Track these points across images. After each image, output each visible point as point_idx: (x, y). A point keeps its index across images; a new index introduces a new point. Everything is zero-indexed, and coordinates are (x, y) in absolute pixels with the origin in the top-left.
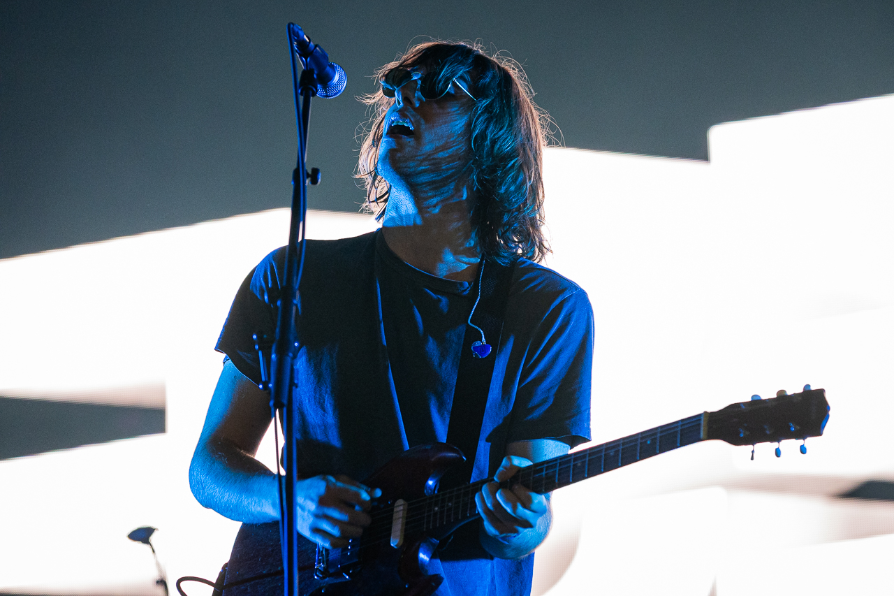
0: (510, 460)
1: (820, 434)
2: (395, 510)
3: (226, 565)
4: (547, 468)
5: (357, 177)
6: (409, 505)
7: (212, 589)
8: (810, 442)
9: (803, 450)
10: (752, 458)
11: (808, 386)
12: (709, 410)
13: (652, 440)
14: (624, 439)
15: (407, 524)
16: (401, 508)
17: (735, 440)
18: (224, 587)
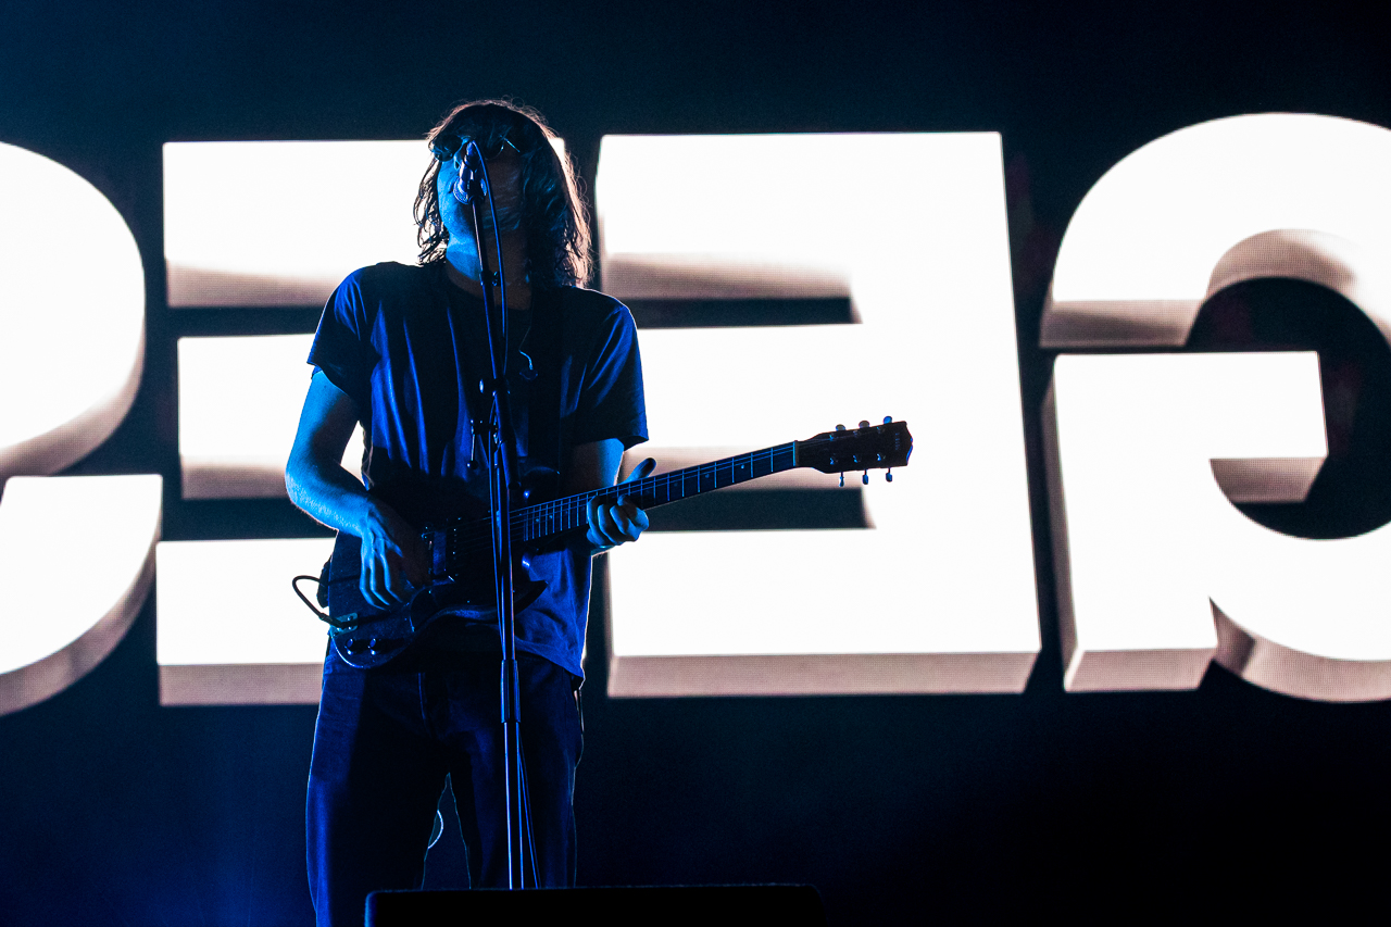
1: (905, 464)
7: (317, 583)
8: (894, 471)
9: (889, 478)
10: (842, 484)
11: (889, 417)
12: (799, 439)
13: (745, 465)
14: (718, 461)
17: (826, 468)
18: (330, 583)
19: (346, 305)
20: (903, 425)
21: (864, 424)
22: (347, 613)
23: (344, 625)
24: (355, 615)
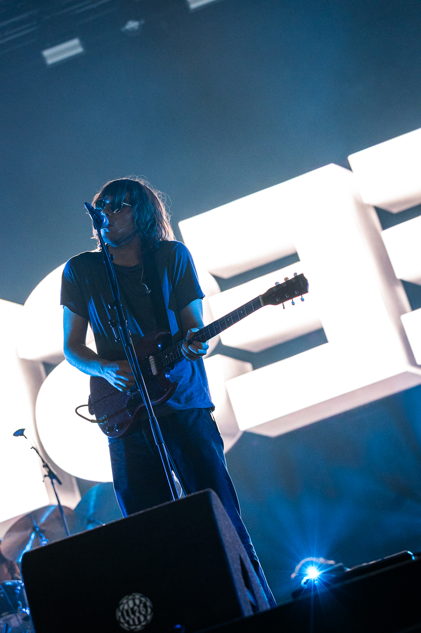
0: (191, 331)
1: (307, 292)
2: (150, 361)
3: (90, 396)
4: (205, 331)
5: (92, 238)
6: (155, 358)
7: (88, 407)
8: (304, 296)
9: (302, 300)
10: (284, 308)
11: (295, 274)
12: (261, 294)
13: (243, 311)
14: (231, 313)
15: (156, 365)
16: (152, 359)
17: (275, 303)
18: (92, 405)
19: (69, 276)
20: (302, 275)
21: (286, 279)
22: (102, 415)
23: (103, 421)
24: (106, 416)
